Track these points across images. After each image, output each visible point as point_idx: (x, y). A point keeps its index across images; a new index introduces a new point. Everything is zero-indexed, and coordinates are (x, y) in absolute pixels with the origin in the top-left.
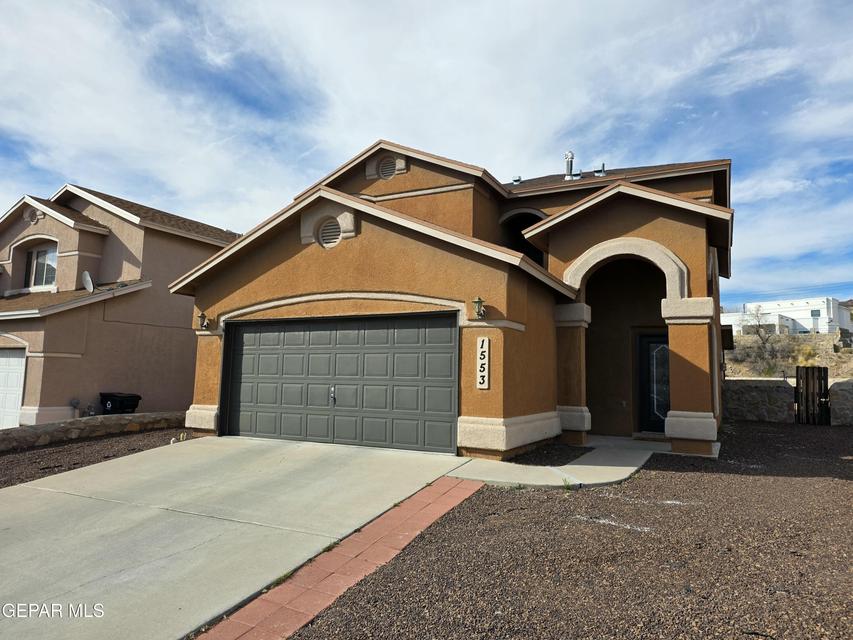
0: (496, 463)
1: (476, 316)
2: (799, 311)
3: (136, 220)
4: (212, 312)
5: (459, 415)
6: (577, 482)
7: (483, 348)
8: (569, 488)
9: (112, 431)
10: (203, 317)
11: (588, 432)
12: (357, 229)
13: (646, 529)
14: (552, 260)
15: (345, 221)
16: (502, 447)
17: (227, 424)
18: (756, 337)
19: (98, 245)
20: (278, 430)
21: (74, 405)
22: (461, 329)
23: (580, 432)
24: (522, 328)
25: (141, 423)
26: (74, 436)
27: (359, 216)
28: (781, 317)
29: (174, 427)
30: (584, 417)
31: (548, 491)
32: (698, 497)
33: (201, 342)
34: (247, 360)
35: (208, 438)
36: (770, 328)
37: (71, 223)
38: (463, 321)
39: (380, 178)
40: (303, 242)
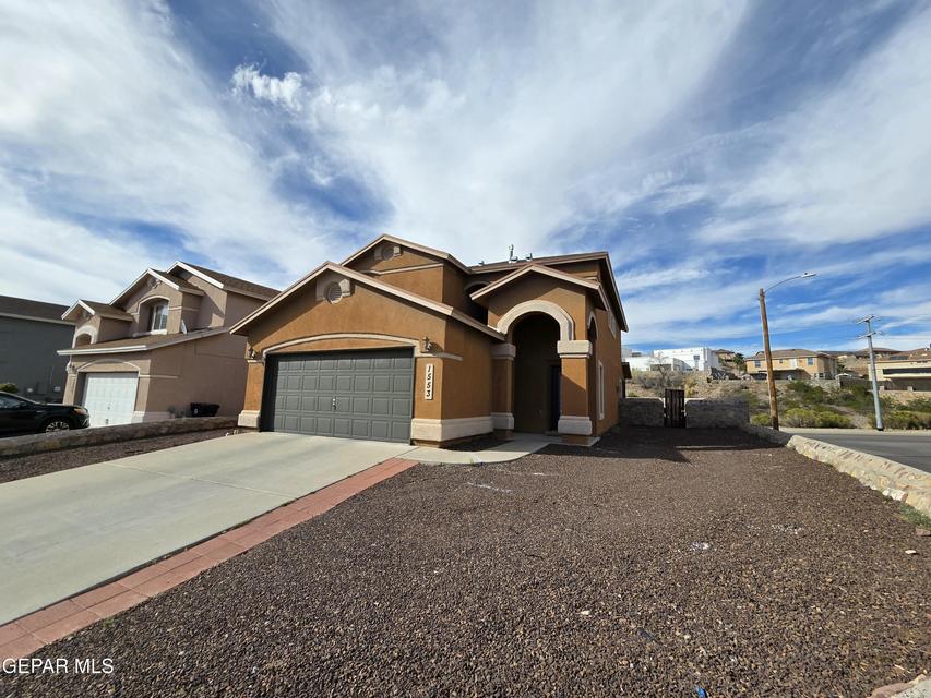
0: (436, 450)
1: (424, 350)
2: (686, 356)
3: (221, 285)
4: (257, 348)
5: (413, 417)
6: (480, 461)
7: (430, 371)
8: (473, 465)
9: (192, 428)
10: (251, 350)
11: (512, 431)
12: (352, 291)
13: (508, 491)
14: (490, 315)
15: (344, 285)
16: (439, 439)
17: (265, 424)
18: (658, 373)
19: (196, 303)
20: (299, 428)
21: (171, 411)
22: (416, 358)
23: (505, 430)
24: (460, 359)
25: (215, 424)
26: (163, 431)
27: (353, 282)
28: (675, 360)
29: (232, 426)
30: (509, 420)
31: (457, 467)
32: (558, 471)
33: (251, 368)
34: (280, 379)
35: (253, 433)
36: (667, 367)
37: (177, 287)
38: (417, 353)
39: (383, 259)
40: (318, 299)
